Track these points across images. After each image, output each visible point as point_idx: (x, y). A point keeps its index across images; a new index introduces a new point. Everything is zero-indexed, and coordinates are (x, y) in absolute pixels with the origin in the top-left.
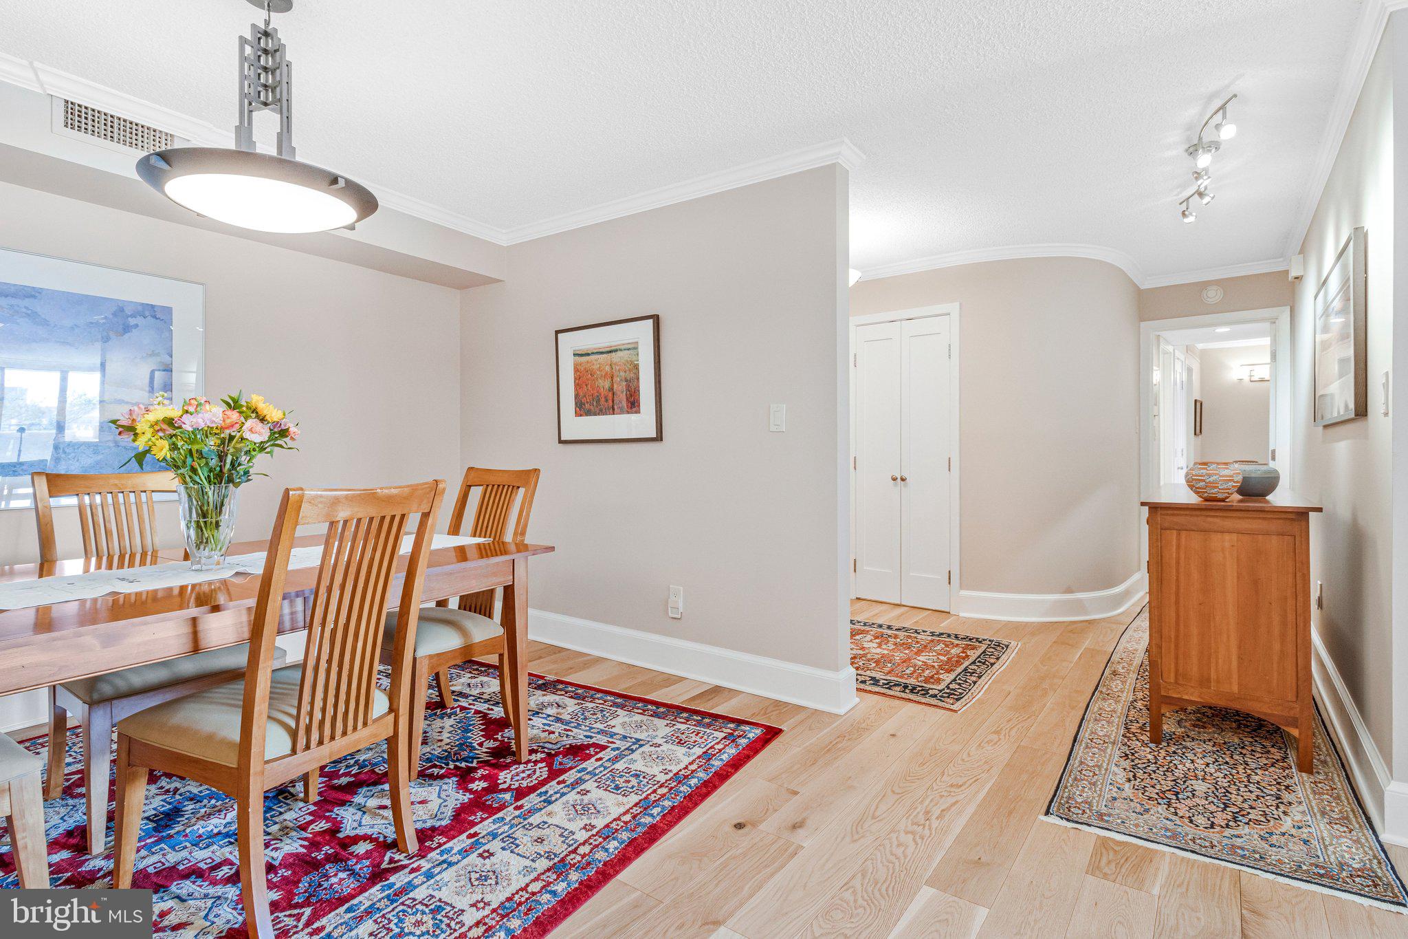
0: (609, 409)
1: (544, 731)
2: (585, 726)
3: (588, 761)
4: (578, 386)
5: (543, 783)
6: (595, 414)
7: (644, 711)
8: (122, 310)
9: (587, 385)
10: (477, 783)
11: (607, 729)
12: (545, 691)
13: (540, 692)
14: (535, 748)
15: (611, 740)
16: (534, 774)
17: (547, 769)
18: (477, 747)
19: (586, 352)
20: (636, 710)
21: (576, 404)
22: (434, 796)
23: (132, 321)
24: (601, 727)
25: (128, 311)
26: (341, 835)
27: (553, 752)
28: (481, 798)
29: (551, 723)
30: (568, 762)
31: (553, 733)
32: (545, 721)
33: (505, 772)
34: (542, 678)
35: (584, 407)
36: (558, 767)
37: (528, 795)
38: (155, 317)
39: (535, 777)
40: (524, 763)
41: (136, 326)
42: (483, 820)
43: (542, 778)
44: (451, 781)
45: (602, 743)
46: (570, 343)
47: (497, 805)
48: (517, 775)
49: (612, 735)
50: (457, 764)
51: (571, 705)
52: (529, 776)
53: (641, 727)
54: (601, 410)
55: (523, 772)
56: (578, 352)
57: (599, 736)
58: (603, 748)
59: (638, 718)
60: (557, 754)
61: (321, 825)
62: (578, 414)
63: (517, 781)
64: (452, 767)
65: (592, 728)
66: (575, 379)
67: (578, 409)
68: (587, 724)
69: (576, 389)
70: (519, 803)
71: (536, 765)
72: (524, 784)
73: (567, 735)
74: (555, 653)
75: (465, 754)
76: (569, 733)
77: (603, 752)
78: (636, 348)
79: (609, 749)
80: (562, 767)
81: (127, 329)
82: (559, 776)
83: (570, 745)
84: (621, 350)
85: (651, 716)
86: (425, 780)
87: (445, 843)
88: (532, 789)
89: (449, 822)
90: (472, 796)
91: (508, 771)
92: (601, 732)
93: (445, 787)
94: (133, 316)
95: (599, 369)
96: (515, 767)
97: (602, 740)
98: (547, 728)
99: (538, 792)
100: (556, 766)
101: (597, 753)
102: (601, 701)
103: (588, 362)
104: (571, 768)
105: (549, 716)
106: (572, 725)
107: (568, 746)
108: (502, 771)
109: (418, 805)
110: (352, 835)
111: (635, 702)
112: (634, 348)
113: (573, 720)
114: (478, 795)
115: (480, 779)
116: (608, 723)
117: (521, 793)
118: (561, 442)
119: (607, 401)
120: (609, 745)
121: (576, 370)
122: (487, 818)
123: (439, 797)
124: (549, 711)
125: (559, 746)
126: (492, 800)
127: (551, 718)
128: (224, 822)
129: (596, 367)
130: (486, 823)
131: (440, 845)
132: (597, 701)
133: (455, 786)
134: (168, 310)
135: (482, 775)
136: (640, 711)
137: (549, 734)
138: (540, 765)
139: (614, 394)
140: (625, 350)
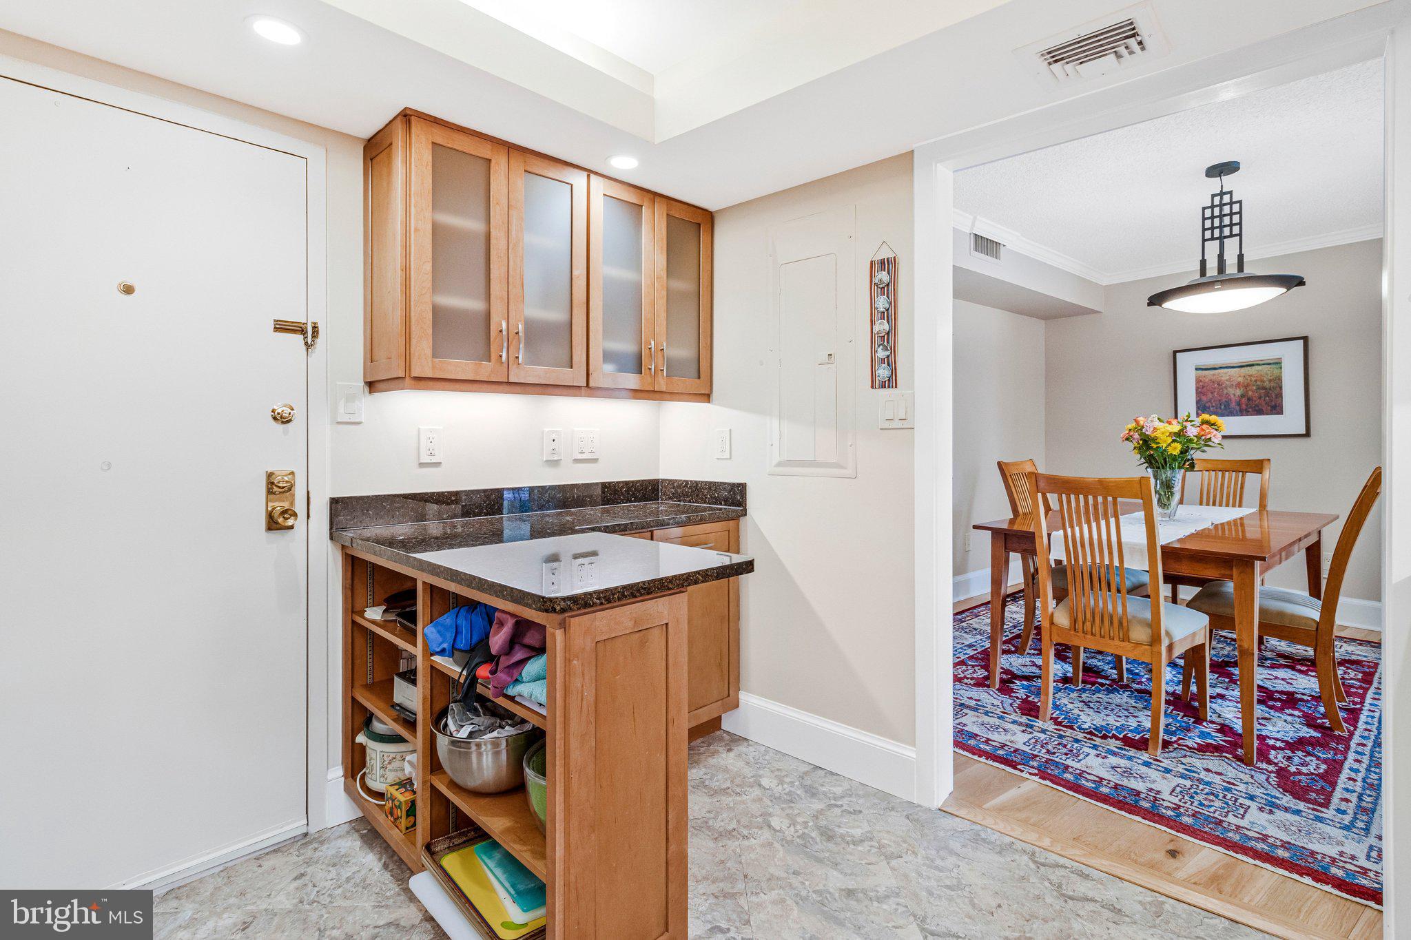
0: (1242, 412)
4: (1200, 392)
9: (1211, 393)
19: (1211, 367)
21: (1198, 405)
46: (1191, 359)
56: (1201, 367)
66: (1198, 388)
69: (1198, 396)
78: (1278, 363)
84: (1258, 365)
95: (1230, 380)
103: (1213, 374)
112: (1275, 363)
119: (1238, 405)
121: (1199, 381)
129: (1224, 378)
139: (1249, 399)
140: (1264, 364)
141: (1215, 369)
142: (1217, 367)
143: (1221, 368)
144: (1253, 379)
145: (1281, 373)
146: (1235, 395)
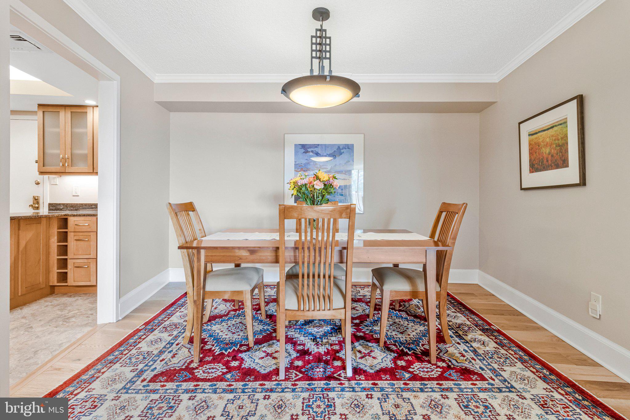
0: (549, 167)
1: (460, 353)
2: (487, 362)
3: (466, 382)
4: (531, 154)
5: (430, 379)
6: (540, 171)
7: (537, 371)
8: (339, 147)
9: (536, 153)
10: (402, 362)
11: (498, 370)
12: (484, 333)
13: (480, 332)
14: (446, 359)
15: (494, 377)
16: (431, 372)
17: (440, 373)
18: (421, 346)
19: (535, 132)
20: (531, 369)
21: (530, 165)
22: (380, 358)
23: (342, 151)
24: (496, 366)
25: (341, 147)
26: (337, 355)
27: (452, 366)
28: (396, 369)
29: (469, 351)
30: (455, 375)
31: (464, 356)
32: (466, 348)
33: (419, 363)
34: (490, 324)
35: (534, 168)
36: (447, 376)
37: (417, 380)
38: (348, 148)
39: (429, 374)
40: (432, 364)
41: (343, 152)
42: (386, 380)
43: (433, 376)
44: (393, 355)
45: (486, 376)
46: (527, 128)
47: (399, 377)
48: (423, 368)
49: (498, 375)
50: (404, 349)
51: (491, 346)
52: (427, 372)
53: (524, 380)
54: (544, 168)
55: (427, 368)
56: (531, 133)
57: (488, 371)
58: (483, 378)
59: (528, 373)
60: (452, 369)
61: (336, 347)
62: (531, 172)
63: (420, 371)
64: (400, 349)
65: (489, 365)
66: (530, 150)
67: (531, 168)
68: (489, 361)
69: (530, 157)
70: (408, 382)
71: (436, 368)
72: (422, 374)
73: (470, 362)
74: (514, 315)
75: (412, 346)
76: (473, 361)
77: (481, 382)
78: (566, 123)
79: (487, 382)
80: (449, 377)
81: (341, 154)
82: (441, 380)
83: (466, 367)
84: (556, 126)
85: (540, 377)
86: (385, 349)
87: (362, 380)
88: (422, 379)
89: (374, 372)
90: (394, 366)
91: (421, 364)
92: (493, 370)
93: (389, 356)
94: (342, 149)
95: (543, 142)
96: (426, 363)
97: (487, 374)
98: (464, 352)
99: (423, 382)
100: (446, 375)
101: (476, 380)
102: (513, 353)
103: (536, 138)
104: (453, 380)
105: (472, 346)
106: (480, 358)
107: (464, 368)
108: (418, 362)
109: (372, 358)
110: (340, 356)
111: (536, 363)
112: (564, 123)
113: (483, 355)
114: (397, 367)
115: (405, 361)
116: (503, 367)
117: (415, 378)
118: (522, 189)
119: (547, 161)
120: (490, 380)
121: (530, 144)
122: (389, 380)
123: (382, 359)
124: (475, 345)
125: (460, 365)
126: (399, 373)
127: (471, 349)
128: (317, 331)
129: (541, 140)
130: (385, 382)
131: (360, 380)
132: (510, 352)
133: (392, 358)
134: (353, 145)
135: (408, 359)
136: (535, 371)
137: (461, 356)
138: (439, 369)
139: (552, 156)
140: (558, 125)
141: (536, 133)
142: (537, 132)
143: (539, 132)
144: (554, 138)
145: (567, 130)
146: (545, 153)
